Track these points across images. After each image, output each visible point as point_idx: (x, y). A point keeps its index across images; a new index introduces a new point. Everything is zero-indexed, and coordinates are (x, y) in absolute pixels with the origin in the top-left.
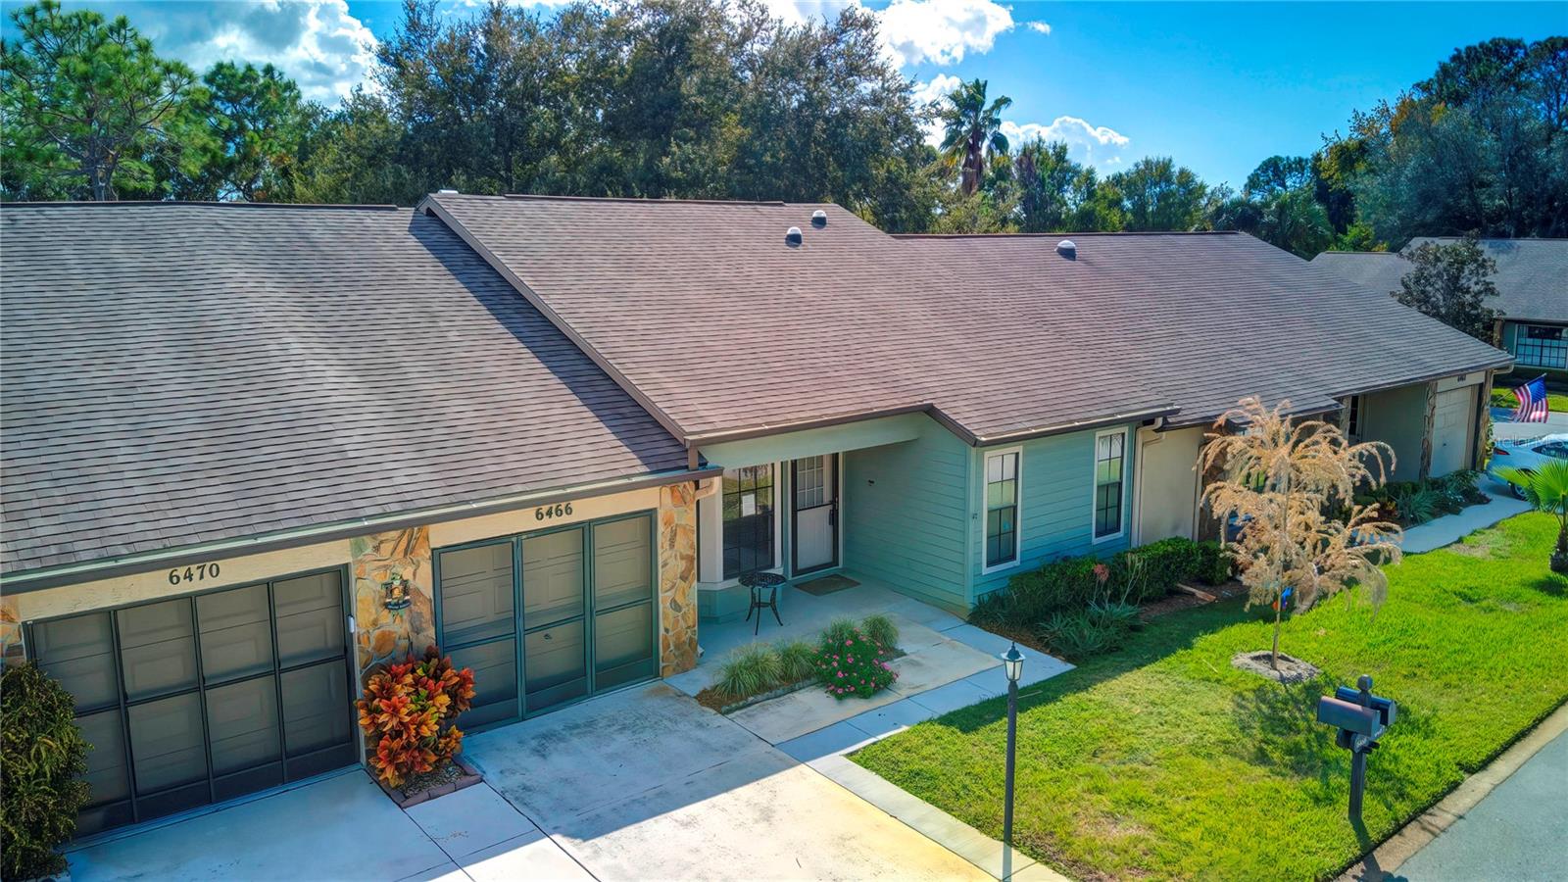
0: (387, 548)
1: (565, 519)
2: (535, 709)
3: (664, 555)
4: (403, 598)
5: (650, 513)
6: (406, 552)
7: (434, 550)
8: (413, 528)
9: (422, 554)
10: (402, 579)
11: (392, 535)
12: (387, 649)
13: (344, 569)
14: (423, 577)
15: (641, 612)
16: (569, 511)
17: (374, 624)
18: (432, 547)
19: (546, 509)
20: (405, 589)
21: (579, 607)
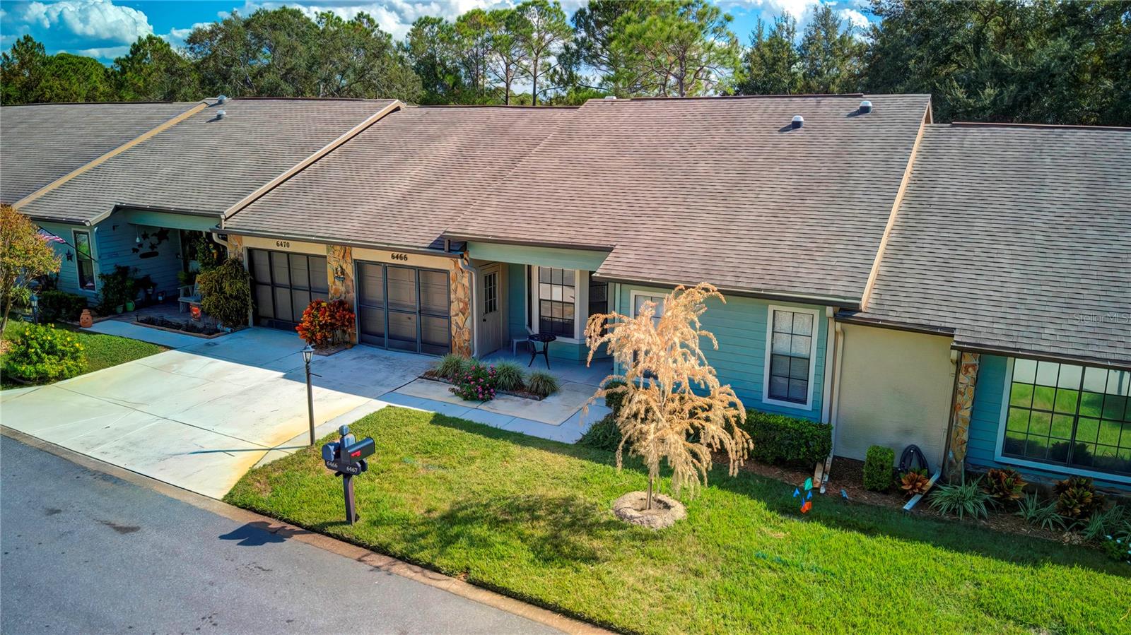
0: (337, 253)
1: (404, 262)
2: (391, 347)
3: (453, 296)
4: (342, 275)
5: (447, 272)
6: (343, 257)
7: (355, 260)
8: (346, 247)
9: (349, 260)
10: (341, 267)
11: (338, 248)
12: (338, 295)
13: (325, 257)
14: (350, 270)
15: (445, 321)
16: (406, 258)
17: (334, 282)
18: (354, 257)
19: (396, 254)
20: (343, 273)
21: (418, 309)
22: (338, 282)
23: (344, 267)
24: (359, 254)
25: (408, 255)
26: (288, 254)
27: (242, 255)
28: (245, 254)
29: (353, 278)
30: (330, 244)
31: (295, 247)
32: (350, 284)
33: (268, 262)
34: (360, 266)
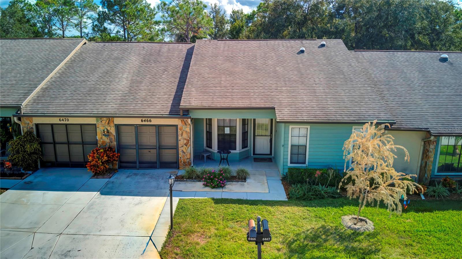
0: (104, 122)
1: (149, 123)
2: (141, 168)
3: (180, 138)
4: (107, 134)
5: (176, 126)
6: (108, 123)
7: (116, 125)
8: (110, 118)
9: (112, 125)
10: (107, 129)
11: (105, 119)
12: (104, 145)
13: (95, 125)
14: (113, 130)
15: (174, 151)
16: (150, 121)
17: (101, 138)
18: (115, 123)
19: (144, 119)
20: (108, 132)
21: (158, 146)
22: (104, 137)
23: (109, 129)
24: (118, 121)
25: (152, 119)
26: (66, 125)
27: (32, 128)
28: (34, 127)
29: (115, 135)
30: (99, 117)
31: (72, 121)
32: (113, 138)
33: (51, 131)
34: (118, 127)
